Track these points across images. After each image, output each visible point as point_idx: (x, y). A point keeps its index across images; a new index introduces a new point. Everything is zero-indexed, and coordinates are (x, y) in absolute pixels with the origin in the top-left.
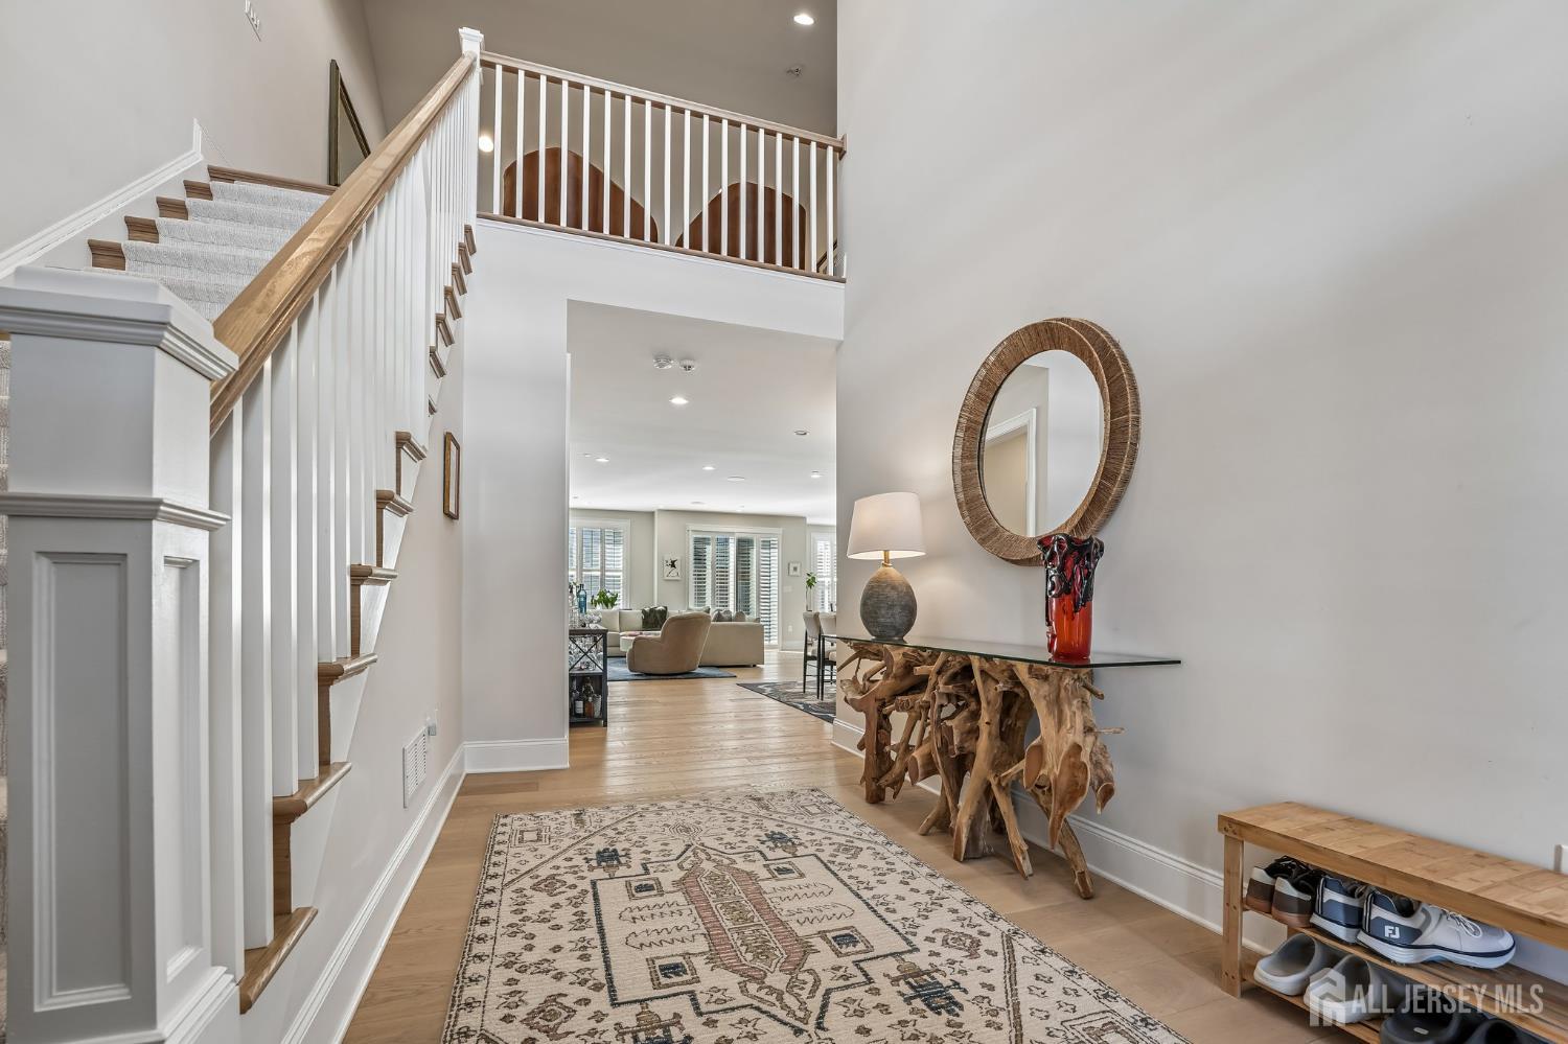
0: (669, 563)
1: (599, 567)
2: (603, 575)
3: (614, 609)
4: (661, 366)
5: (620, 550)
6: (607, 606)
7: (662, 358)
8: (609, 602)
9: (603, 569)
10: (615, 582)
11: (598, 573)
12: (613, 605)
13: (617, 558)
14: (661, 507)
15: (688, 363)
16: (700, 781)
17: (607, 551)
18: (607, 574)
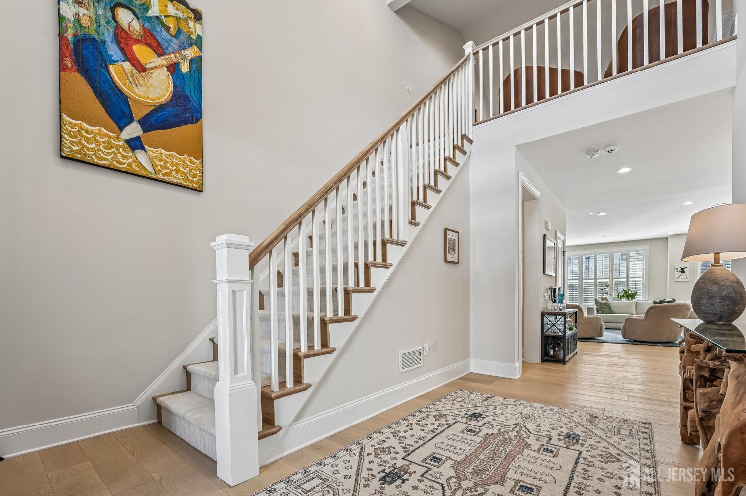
0: (680, 269)
1: (625, 276)
2: (628, 280)
3: (634, 300)
4: (592, 157)
5: (640, 264)
6: (628, 299)
7: (592, 152)
8: (630, 296)
9: (628, 277)
10: (635, 284)
11: (624, 280)
12: (632, 299)
13: (637, 269)
14: (672, 233)
15: (610, 148)
16: (575, 400)
17: (630, 265)
18: (630, 279)
